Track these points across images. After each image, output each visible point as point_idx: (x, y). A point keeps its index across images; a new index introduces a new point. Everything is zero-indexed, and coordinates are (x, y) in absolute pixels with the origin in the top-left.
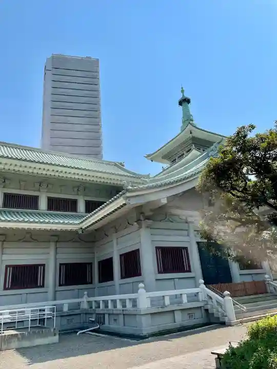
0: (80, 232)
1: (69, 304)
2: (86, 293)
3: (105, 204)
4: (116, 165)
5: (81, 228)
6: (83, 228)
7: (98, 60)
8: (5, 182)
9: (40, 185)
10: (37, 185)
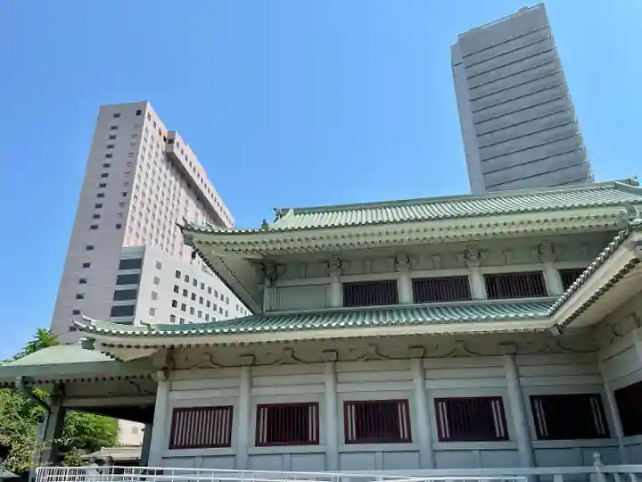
0: (556, 332)
1: (565, 475)
2: (596, 455)
3: (586, 272)
4: (616, 187)
5: (556, 325)
6: (560, 324)
7: (542, 5)
8: (408, 261)
9: (466, 257)
10: (461, 257)
